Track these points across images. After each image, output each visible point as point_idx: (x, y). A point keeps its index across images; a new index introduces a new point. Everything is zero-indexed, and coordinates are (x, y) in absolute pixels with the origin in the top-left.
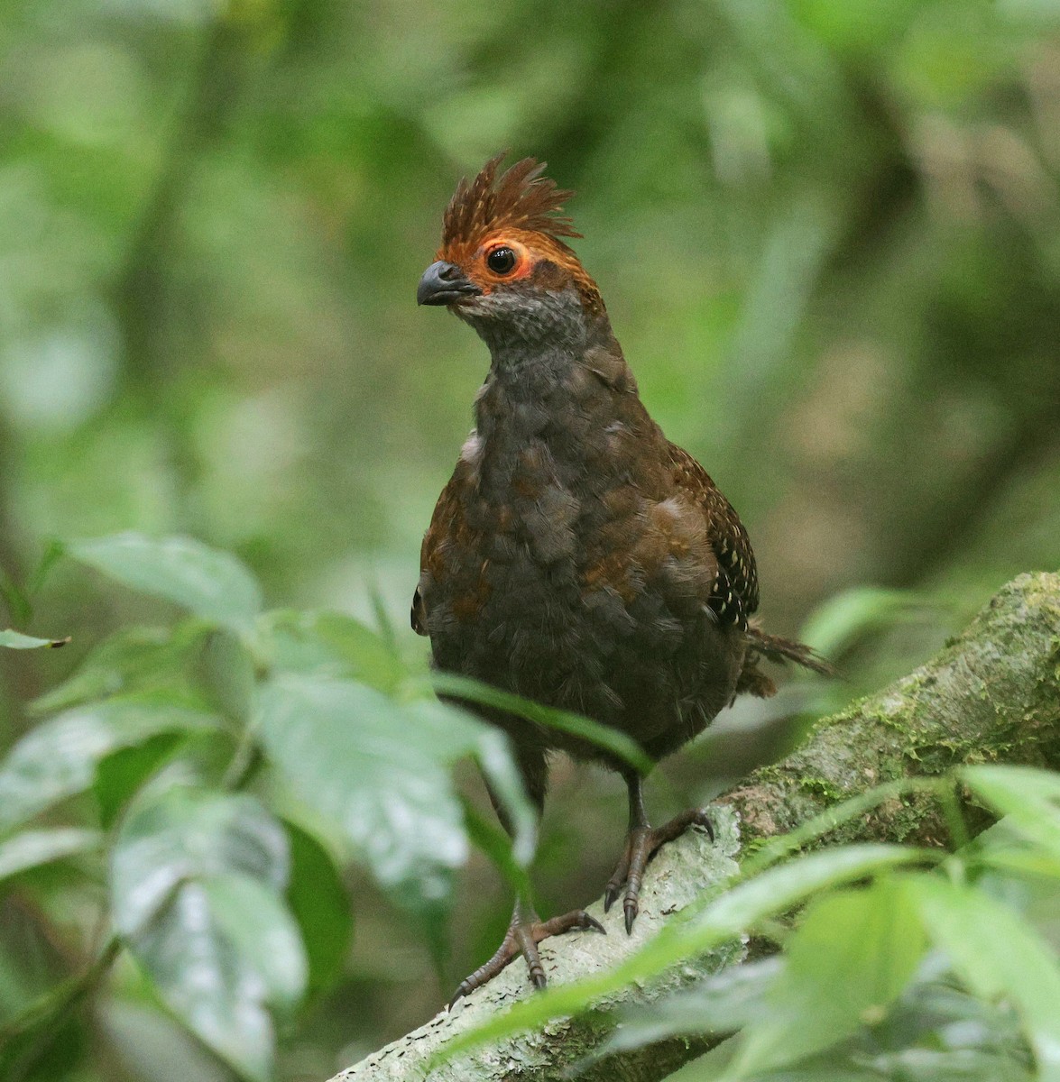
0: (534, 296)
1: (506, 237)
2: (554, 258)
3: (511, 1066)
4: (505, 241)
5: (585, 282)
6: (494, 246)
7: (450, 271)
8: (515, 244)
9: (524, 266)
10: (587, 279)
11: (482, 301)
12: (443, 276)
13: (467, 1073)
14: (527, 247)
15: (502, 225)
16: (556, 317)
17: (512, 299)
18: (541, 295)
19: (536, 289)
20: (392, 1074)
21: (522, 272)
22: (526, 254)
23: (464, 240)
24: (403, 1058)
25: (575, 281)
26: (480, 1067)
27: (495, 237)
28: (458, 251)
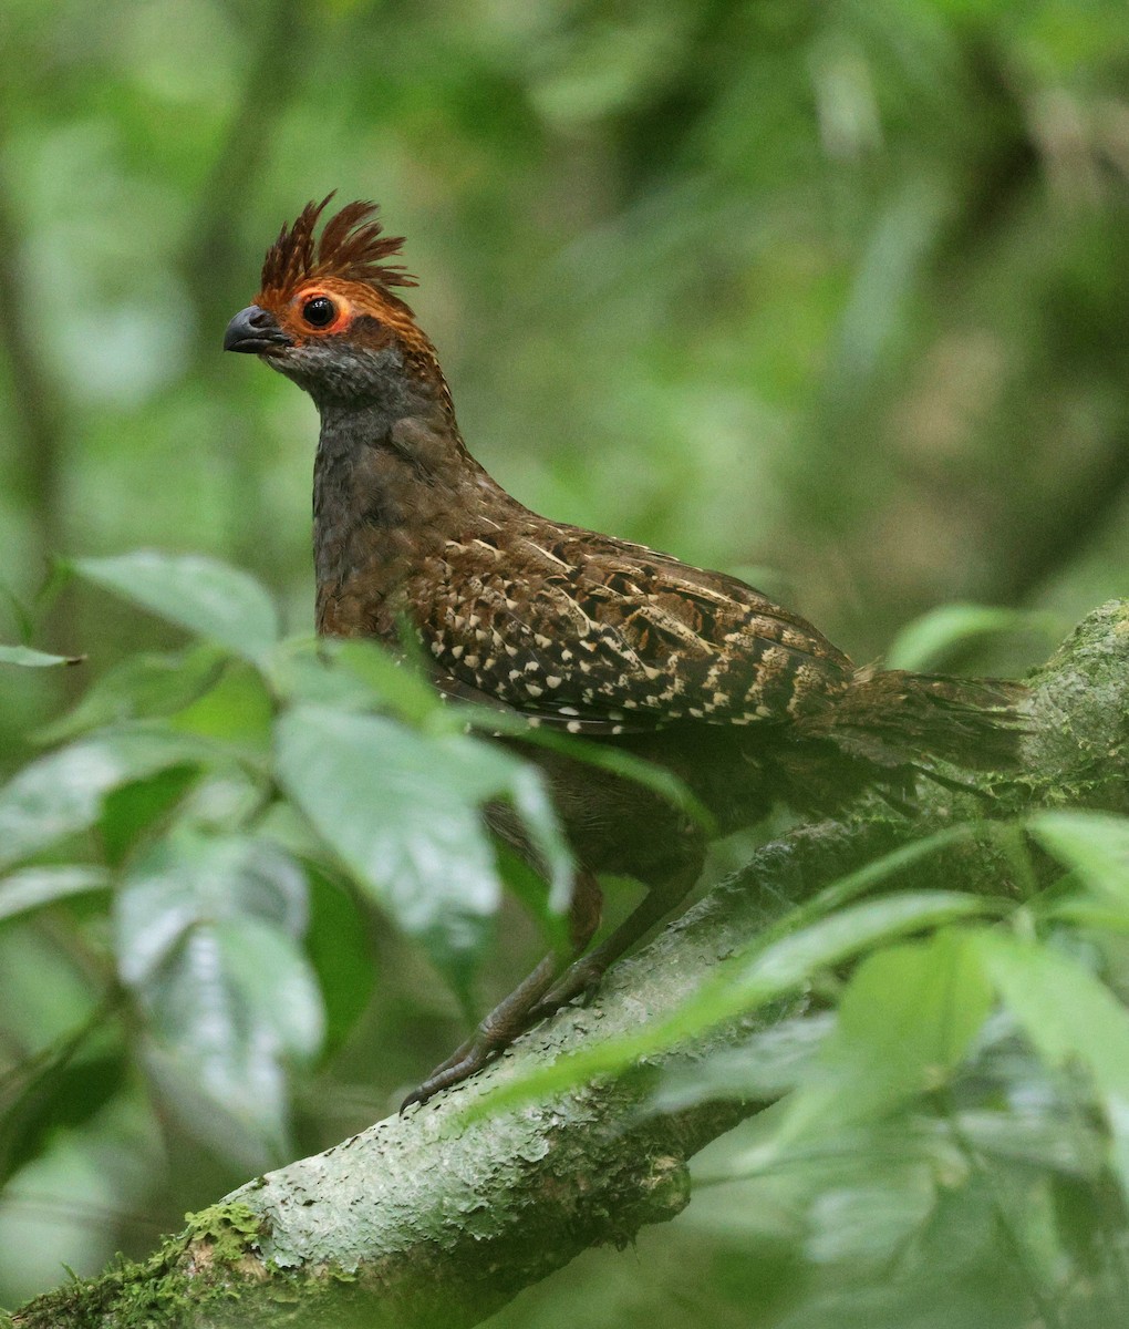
0: (349, 352)
1: (326, 287)
2: (378, 314)
3: (554, 1121)
4: (324, 291)
5: (414, 342)
6: (310, 296)
7: (261, 317)
8: (334, 297)
9: (341, 320)
10: (416, 339)
11: (294, 353)
12: (254, 322)
13: (507, 1129)
14: (349, 300)
15: (323, 273)
16: (372, 378)
17: (323, 354)
18: (357, 352)
19: (352, 345)
20: (426, 1128)
21: (340, 326)
22: (345, 306)
23: (279, 286)
24: (439, 1112)
25: (399, 341)
26: (521, 1122)
27: (314, 285)
28: (272, 297)
